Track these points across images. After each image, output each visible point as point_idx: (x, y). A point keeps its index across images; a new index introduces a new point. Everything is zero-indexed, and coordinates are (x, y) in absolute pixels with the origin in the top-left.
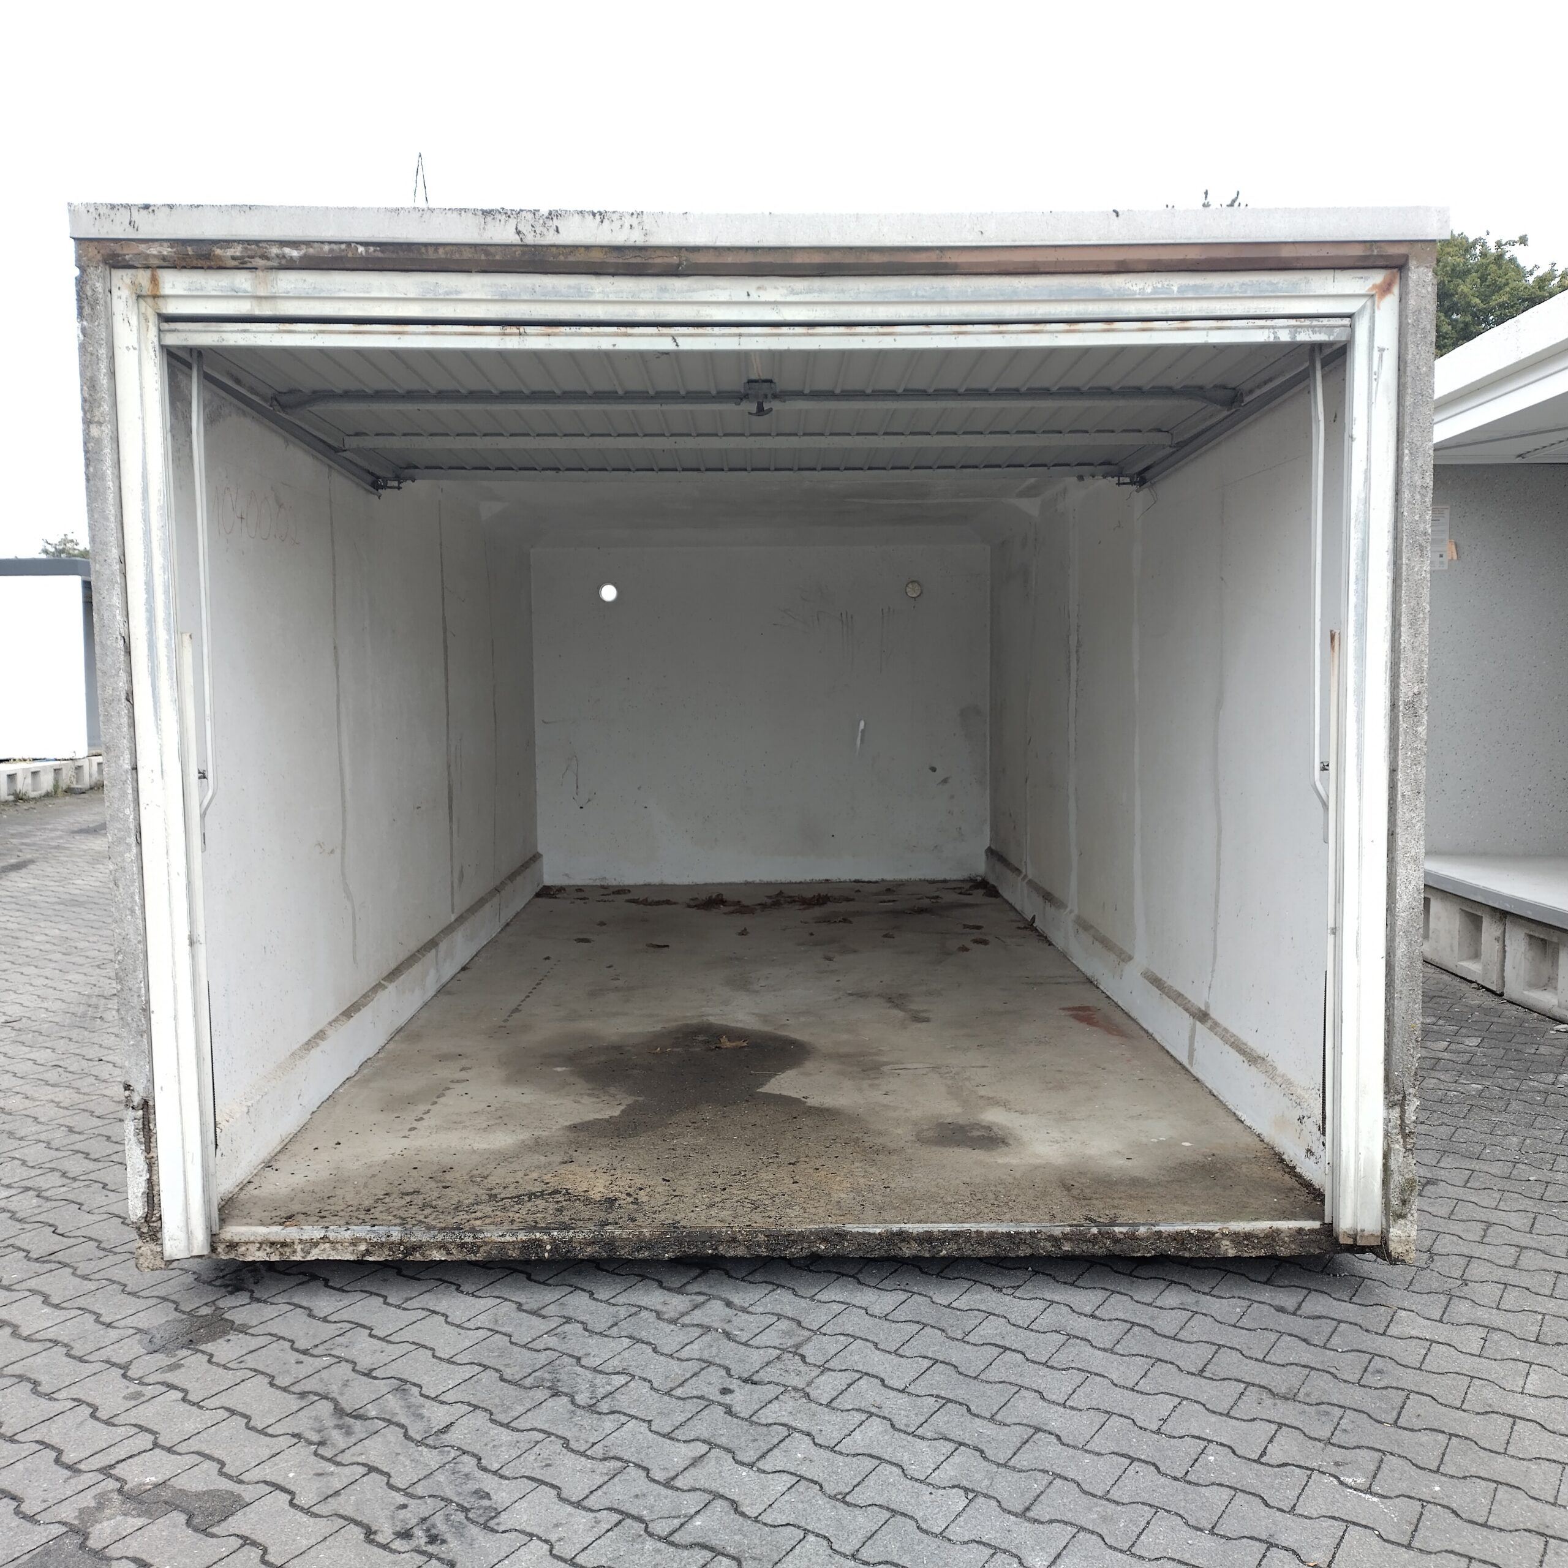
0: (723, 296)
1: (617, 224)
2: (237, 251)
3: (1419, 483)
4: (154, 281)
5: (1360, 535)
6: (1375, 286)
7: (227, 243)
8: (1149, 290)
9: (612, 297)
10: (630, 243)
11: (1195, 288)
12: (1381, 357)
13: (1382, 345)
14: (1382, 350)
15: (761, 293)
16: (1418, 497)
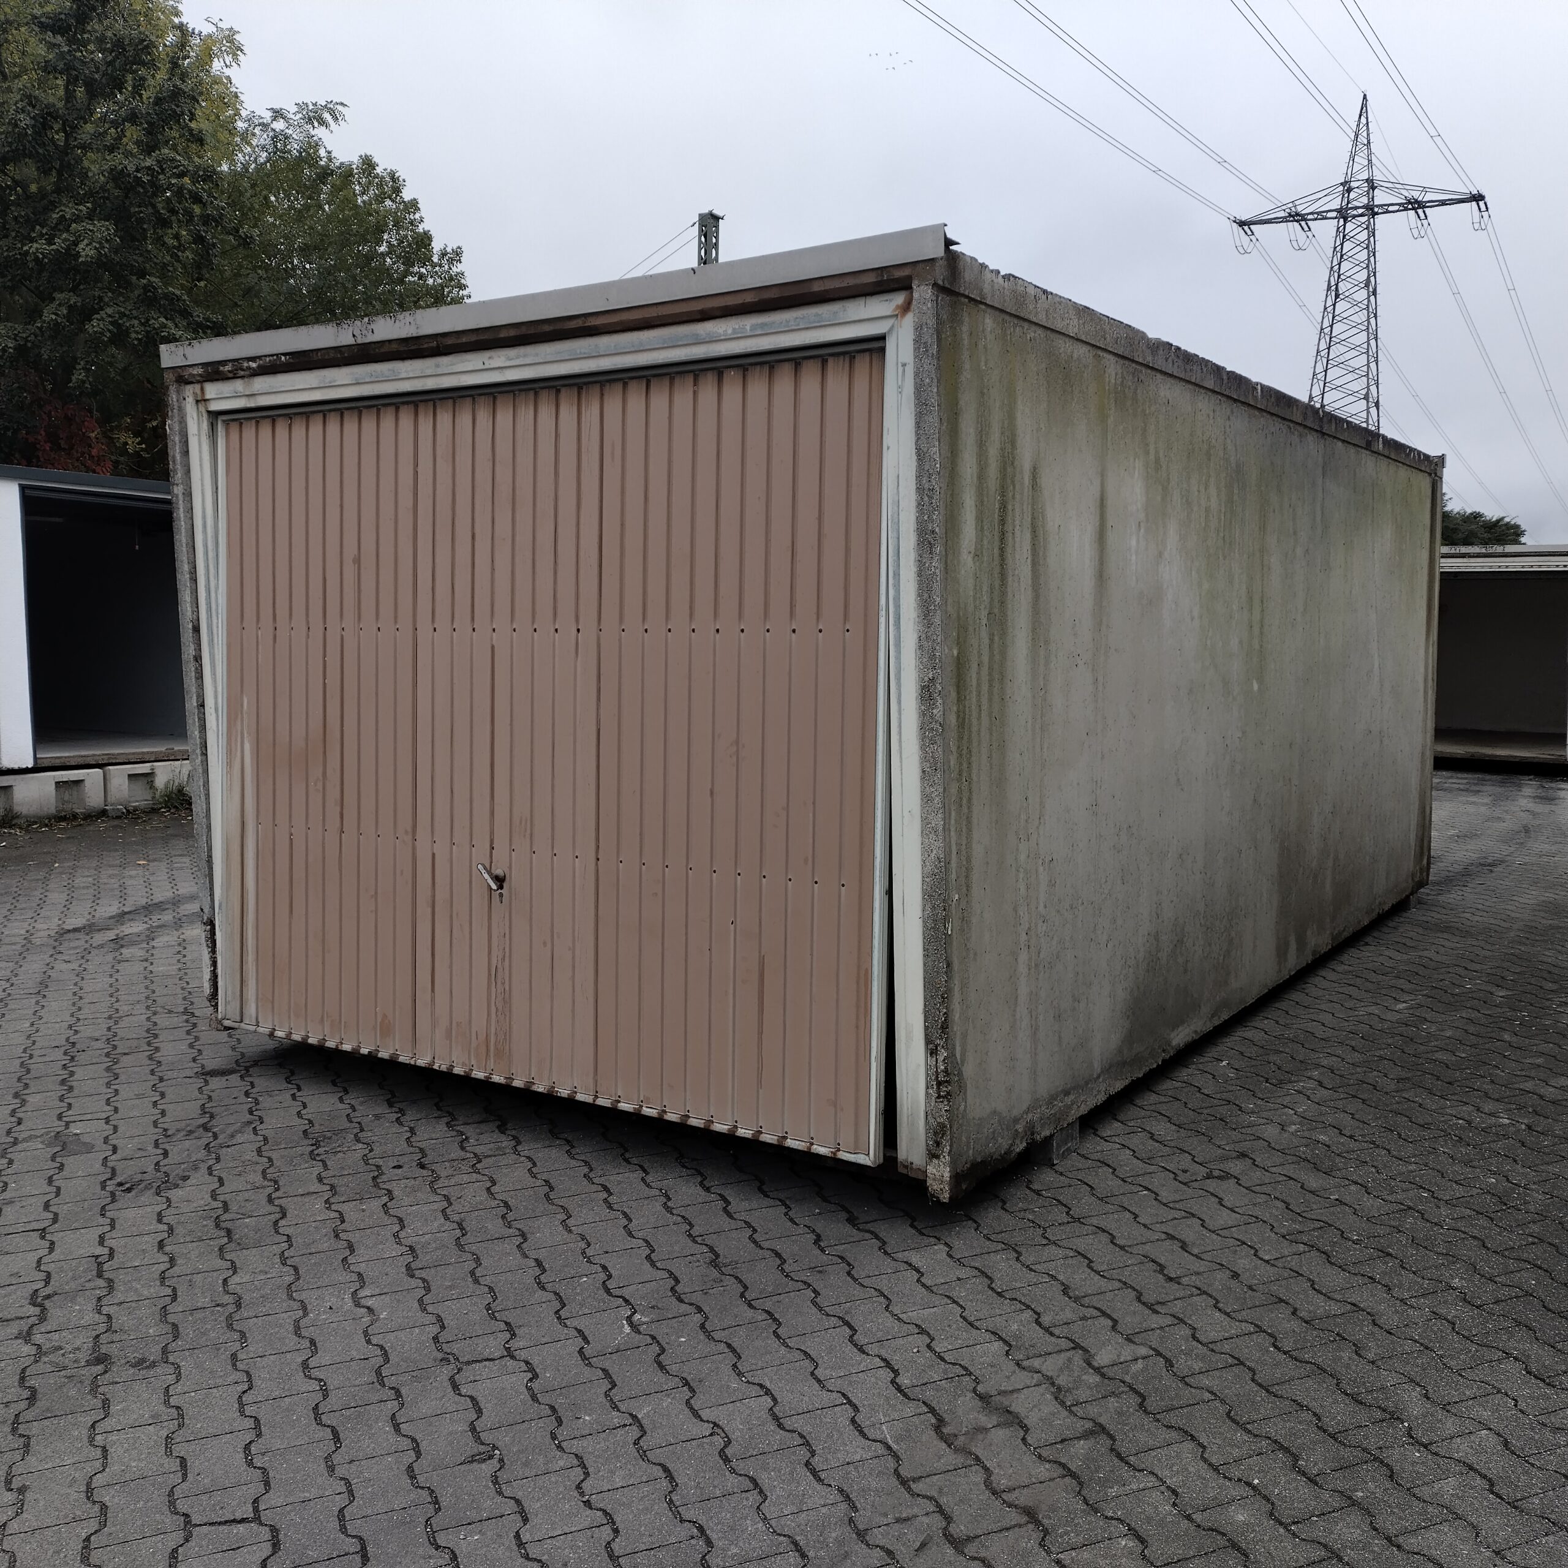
0: (470, 366)
1: (403, 322)
2: (228, 368)
4: (202, 389)
6: (898, 307)
7: (223, 363)
8: (730, 331)
9: (411, 375)
10: (409, 335)
11: (763, 325)
12: (904, 371)
13: (905, 361)
14: (904, 365)
15: (491, 361)
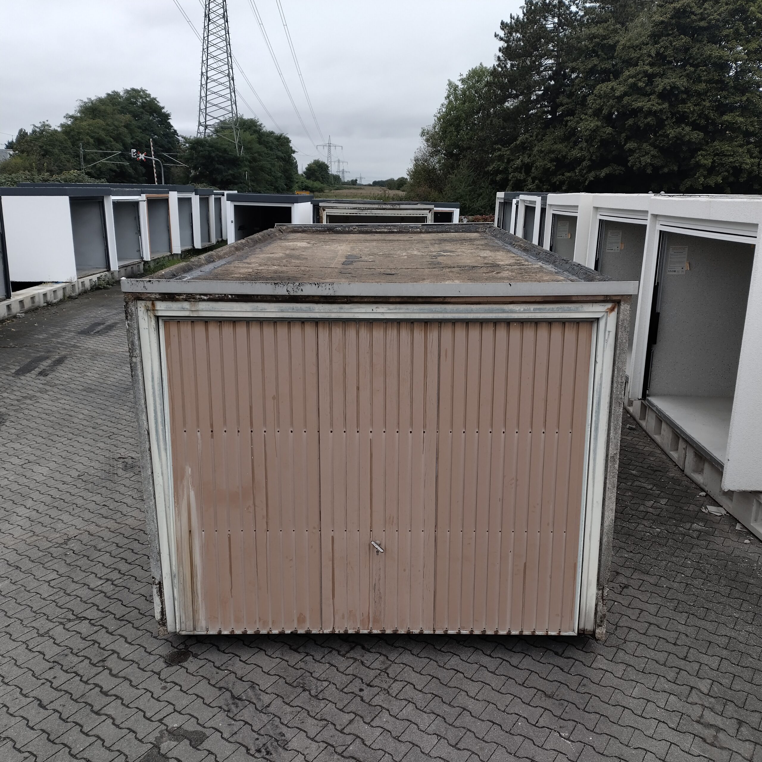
0: (363, 310)
1: (324, 288)
2: (182, 297)
3: (620, 381)
4: (153, 305)
5: (598, 396)
6: (608, 309)
7: (180, 294)
8: (522, 310)
9: (322, 311)
10: (329, 295)
11: (539, 309)
12: (609, 334)
13: (610, 330)
14: (609, 332)
15: (377, 309)
16: (619, 386)
